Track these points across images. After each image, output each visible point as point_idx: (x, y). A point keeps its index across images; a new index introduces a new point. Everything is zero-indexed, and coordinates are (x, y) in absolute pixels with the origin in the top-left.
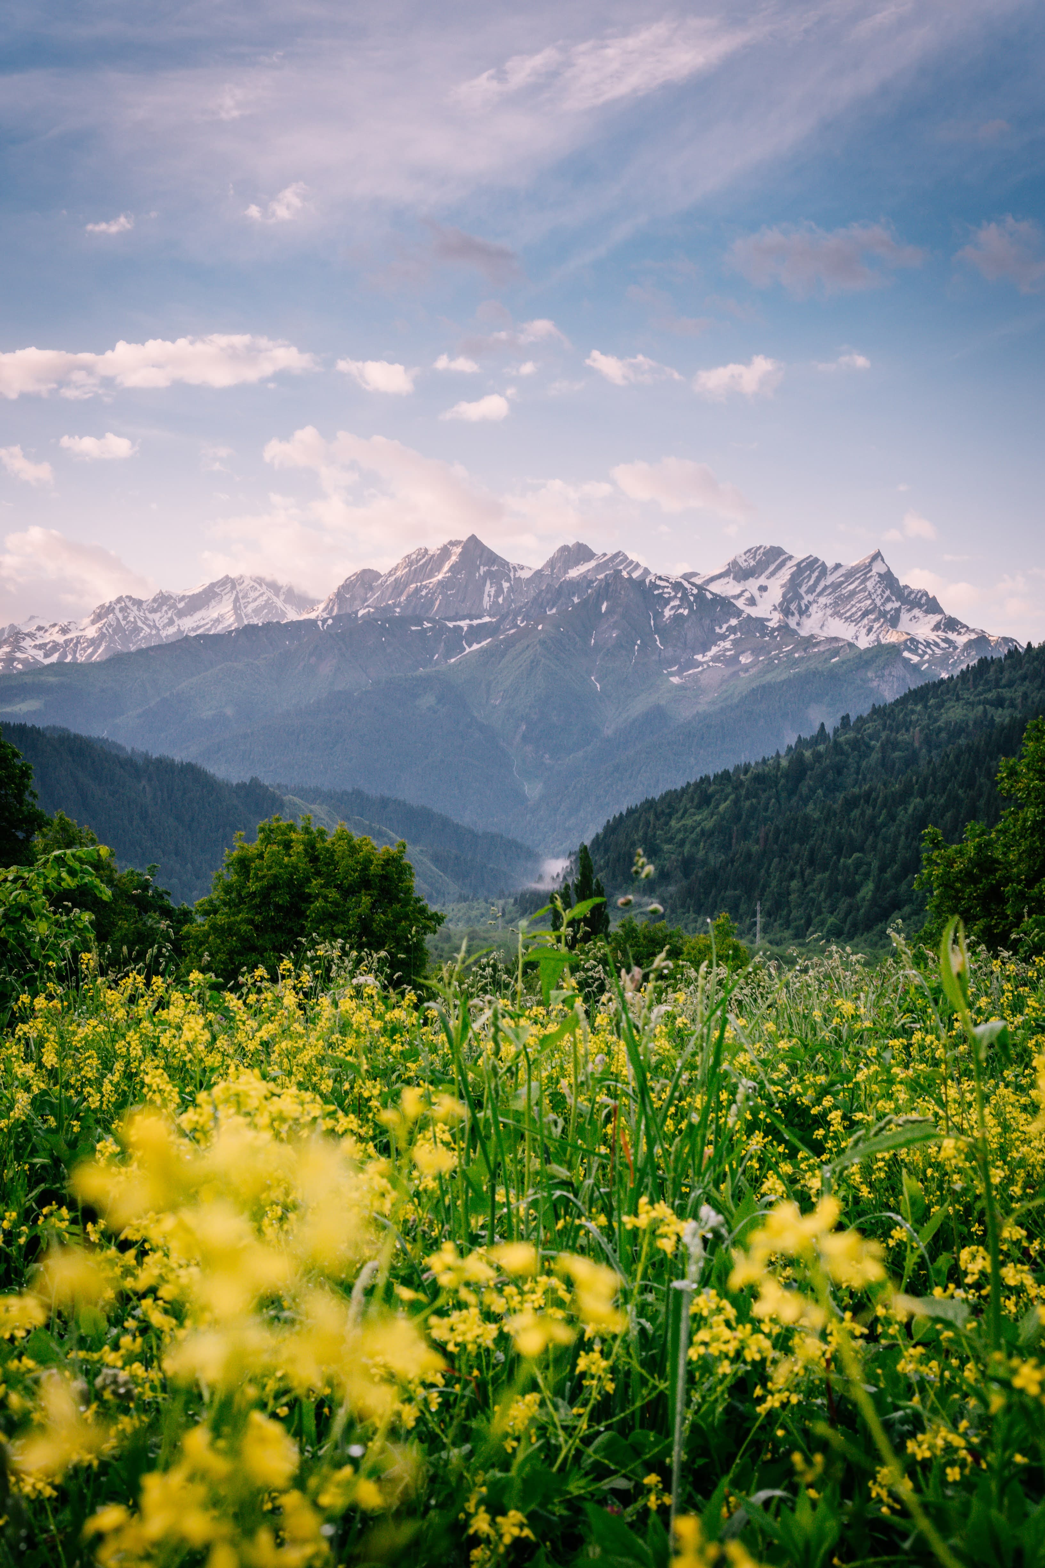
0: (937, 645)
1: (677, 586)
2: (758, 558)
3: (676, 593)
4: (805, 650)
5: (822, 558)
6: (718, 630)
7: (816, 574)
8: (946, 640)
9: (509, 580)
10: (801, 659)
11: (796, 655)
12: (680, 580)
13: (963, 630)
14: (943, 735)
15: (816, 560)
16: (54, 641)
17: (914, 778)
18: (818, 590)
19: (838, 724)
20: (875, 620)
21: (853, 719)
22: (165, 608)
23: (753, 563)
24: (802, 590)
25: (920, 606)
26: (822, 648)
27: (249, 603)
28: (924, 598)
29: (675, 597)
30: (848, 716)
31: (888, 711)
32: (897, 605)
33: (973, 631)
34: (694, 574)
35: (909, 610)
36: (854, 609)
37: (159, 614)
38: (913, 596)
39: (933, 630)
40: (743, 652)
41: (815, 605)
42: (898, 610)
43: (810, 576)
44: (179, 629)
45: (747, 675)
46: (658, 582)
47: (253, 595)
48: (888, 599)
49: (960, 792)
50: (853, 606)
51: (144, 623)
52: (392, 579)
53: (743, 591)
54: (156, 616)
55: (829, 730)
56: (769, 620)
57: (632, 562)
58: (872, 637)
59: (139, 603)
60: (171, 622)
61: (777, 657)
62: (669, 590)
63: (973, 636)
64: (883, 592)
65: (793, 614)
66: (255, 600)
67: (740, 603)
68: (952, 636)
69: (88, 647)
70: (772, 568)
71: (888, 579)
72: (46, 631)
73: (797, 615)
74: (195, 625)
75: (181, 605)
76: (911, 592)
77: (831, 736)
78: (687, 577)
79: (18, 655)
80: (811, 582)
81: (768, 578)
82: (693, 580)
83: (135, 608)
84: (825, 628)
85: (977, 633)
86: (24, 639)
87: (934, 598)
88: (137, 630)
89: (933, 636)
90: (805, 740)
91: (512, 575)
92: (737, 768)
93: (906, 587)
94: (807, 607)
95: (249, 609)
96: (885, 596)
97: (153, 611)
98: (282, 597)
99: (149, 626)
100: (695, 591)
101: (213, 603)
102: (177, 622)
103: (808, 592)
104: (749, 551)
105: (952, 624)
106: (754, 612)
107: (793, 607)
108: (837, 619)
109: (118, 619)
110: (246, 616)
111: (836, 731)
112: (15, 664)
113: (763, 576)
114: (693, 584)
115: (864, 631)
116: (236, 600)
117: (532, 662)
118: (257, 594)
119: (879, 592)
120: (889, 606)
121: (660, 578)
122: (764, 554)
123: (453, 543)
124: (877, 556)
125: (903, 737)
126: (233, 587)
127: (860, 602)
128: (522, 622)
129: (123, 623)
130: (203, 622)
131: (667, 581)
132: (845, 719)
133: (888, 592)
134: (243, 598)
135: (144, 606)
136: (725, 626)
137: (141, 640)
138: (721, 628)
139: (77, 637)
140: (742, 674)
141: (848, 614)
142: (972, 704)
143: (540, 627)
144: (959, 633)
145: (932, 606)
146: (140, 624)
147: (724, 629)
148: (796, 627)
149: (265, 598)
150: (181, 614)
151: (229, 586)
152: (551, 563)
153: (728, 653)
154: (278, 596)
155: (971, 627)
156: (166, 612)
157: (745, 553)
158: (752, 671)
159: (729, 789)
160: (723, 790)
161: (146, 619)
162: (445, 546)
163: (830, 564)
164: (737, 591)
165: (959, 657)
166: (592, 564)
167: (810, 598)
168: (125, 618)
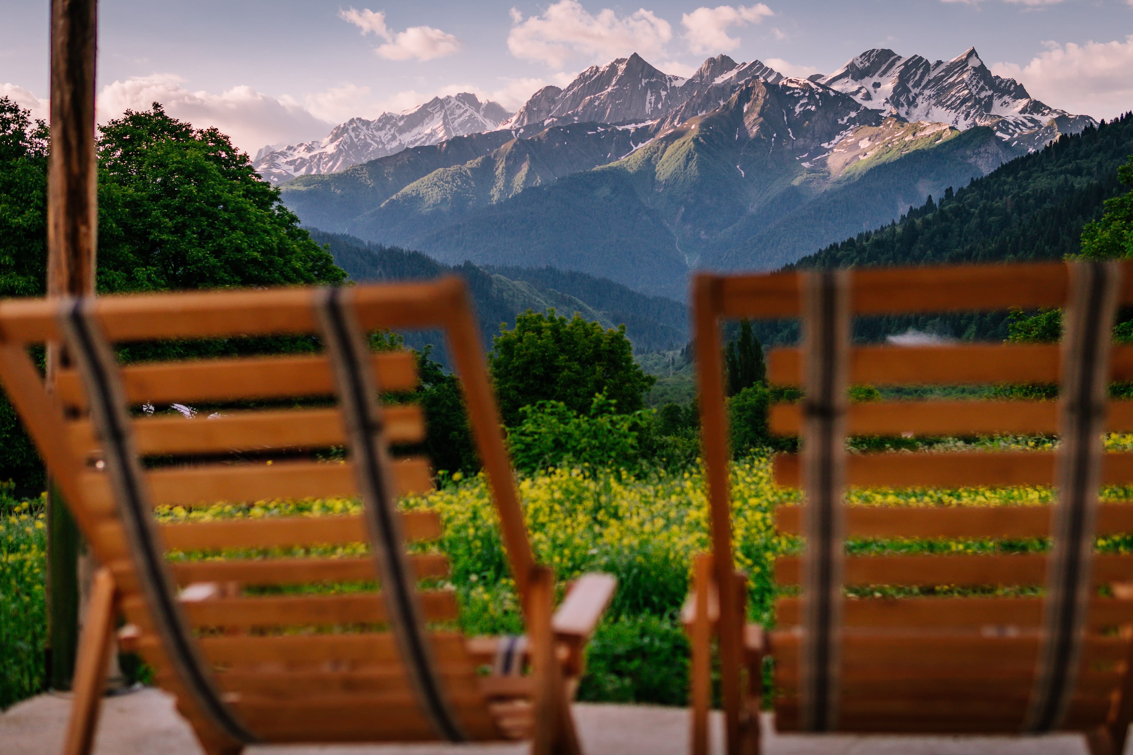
0: (1024, 124)
1: (806, 88)
2: (872, 59)
3: (805, 93)
4: (914, 135)
5: (925, 57)
6: (840, 122)
7: (921, 70)
8: (1032, 120)
9: (665, 89)
10: (912, 141)
11: (907, 139)
12: (807, 82)
13: (1046, 112)
14: (1031, 201)
15: (921, 58)
16: (301, 158)
17: (1008, 238)
18: (923, 84)
19: (943, 195)
20: (971, 107)
21: (955, 191)
22: (388, 127)
23: (867, 64)
24: (910, 85)
25: (1009, 93)
26: (927, 132)
27: (455, 119)
28: (1013, 86)
29: (803, 96)
30: (951, 188)
31: (984, 183)
32: (990, 93)
33: (1055, 111)
34: (820, 76)
35: (1000, 97)
36: (954, 99)
37: (384, 132)
38: (1003, 85)
39: (1021, 112)
40: (862, 139)
41: (921, 97)
42: (991, 97)
43: (915, 73)
44: (400, 143)
45: (866, 157)
46: (789, 85)
47: (458, 112)
48: (982, 89)
49: (1046, 247)
50: (953, 96)
51: (372, 140)
52: (571, 93)
53: (860, 88)
54: (382, 133)
55: (936, 201)
56: (883, 111)
57: (767, 68)
58: (970, 121)
59: (367, 123)
60: (394, 138)
61: (891, 142)
62: (798, 91)
63: (1055, 116)
64: (978, 82)
65: (902, 105)
66: (460, 116)
67: (858, 99)
68: (1037, 117)
69: (329, 161)
70: (883, 68)
71: (982, 72)
72: (295, 150)
73: (906, 106)
74: (413, 139)
75: (401, 123)
76: (1002, 81)
77: (937, 205)
78: (812, 78)
79: (274, 170)
80: (917, 78)
81: (881, 76)
82: (818, 81)
83: (364, 128)
84: (930, 115)
85: (1058, 113)
86: (278, 157)
87: (1021, 85)
88: (367, 145)
89: (1021, 117)
90: (916, 210)
91: (668, 85)
92: (860, 236)
93: (998, 77)
94: (914, 99)
95: (456, 123)
96: (980, 86)
97: (380, 129)
98: (482, 113)
99: (376, 142)
100: (820, 90)
101: (427, 120)
102: (399, 137)
103: (914, 86)
104: (864, 54)
105: (1037, 107)
106: (870, 105)
107: (902, 99)
108: (940, 107)
109: (351, 137)
110: (454, 129)
111: (941, 201)
112: (272, 177)
113: (877, 74)
114: (818, 84)
115: (963, 116)
116: (445, 117)
117: (688, 156)
118: (462, 111)
119: (974, 83)
120: (983, 95)
121: (791, 81)
122: (877, 56)
123: (619, 61)
124: (973, 53)
125: (998, 204)
126: (442, 107)
127: (958, 92)
128: (678, 124)
129: (356, 140)
130: (419, 137)
131: (797, 83)
132: (949, 191)
133: (982, 83)
134: (451, 115)
135: (372, 126)
136: (846, 118)
137: (370, 153)
138: (843, 120)
139: (320, 154)
140: (861, 157)
141: (949, 103)
142: (1055, 174)
143: (693, 127)
144: (1043, 114)
145: (1020, 92)
146: (369, 140)
147: (845, 121)
148: (905, 116)
149: (468, 114)
150: (402, 131)
151: (439, 105)
152: (700, 74)
153: (849, 141)
154: (478, 112)
155: (1053, 108)
156: (389, 129)
157: (861, 57)
158: (870, 154)
159: (854, 254)
160: (848, 255)
161: (374, 136)
162: (612, 64)
163: (932, 62)
164: (855, 88)
165: (1043, 134)
166: (734, 73)
167: (917, 91)
168: (357, 136)
